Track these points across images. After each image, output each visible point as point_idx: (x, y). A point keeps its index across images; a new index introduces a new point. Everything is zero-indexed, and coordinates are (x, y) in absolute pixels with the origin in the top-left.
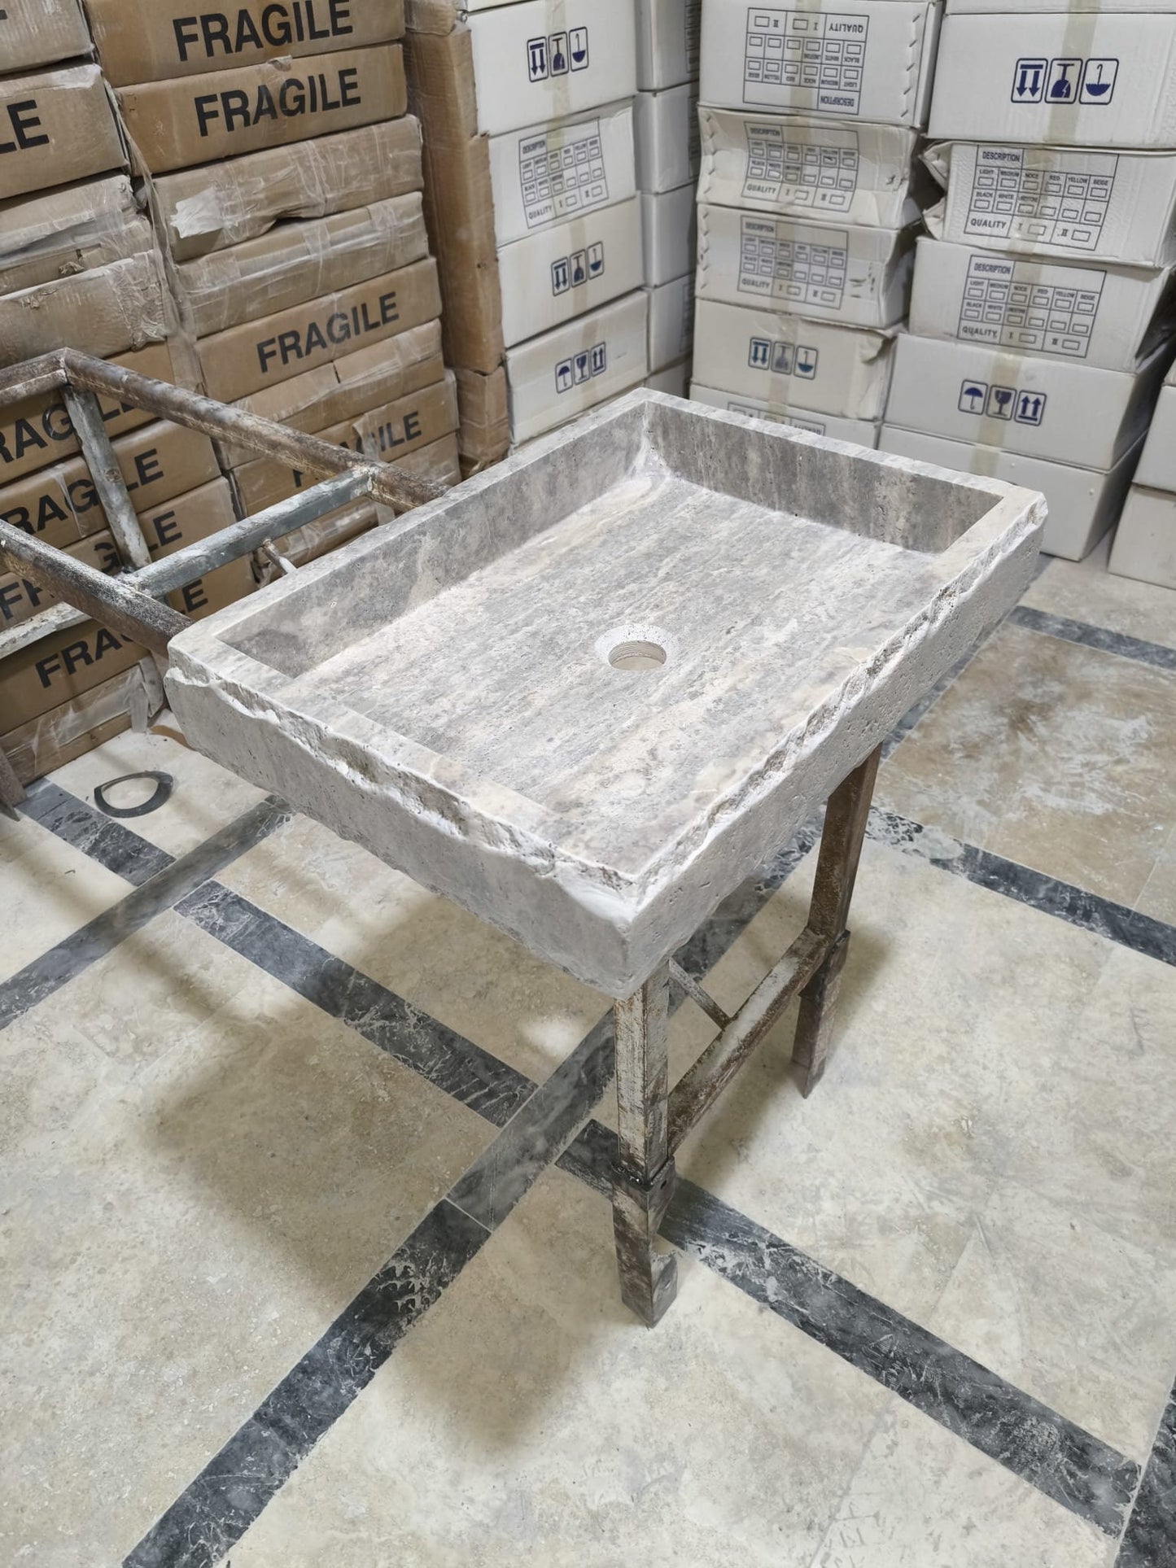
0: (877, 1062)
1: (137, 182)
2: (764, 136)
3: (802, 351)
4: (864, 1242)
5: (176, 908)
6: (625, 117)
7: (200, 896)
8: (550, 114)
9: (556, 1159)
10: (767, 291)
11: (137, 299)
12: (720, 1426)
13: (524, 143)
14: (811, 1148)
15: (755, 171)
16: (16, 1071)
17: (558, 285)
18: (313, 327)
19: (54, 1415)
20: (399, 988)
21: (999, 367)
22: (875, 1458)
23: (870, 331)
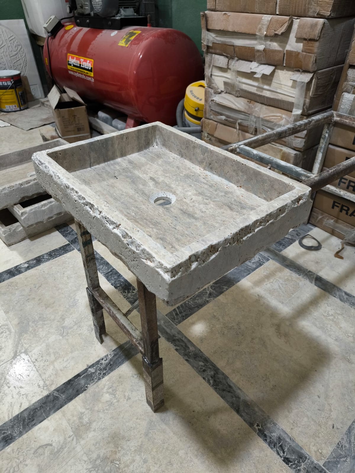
0: (155, 439)
7: (264, 257)
20: (220, 297)
22: (39, 381)
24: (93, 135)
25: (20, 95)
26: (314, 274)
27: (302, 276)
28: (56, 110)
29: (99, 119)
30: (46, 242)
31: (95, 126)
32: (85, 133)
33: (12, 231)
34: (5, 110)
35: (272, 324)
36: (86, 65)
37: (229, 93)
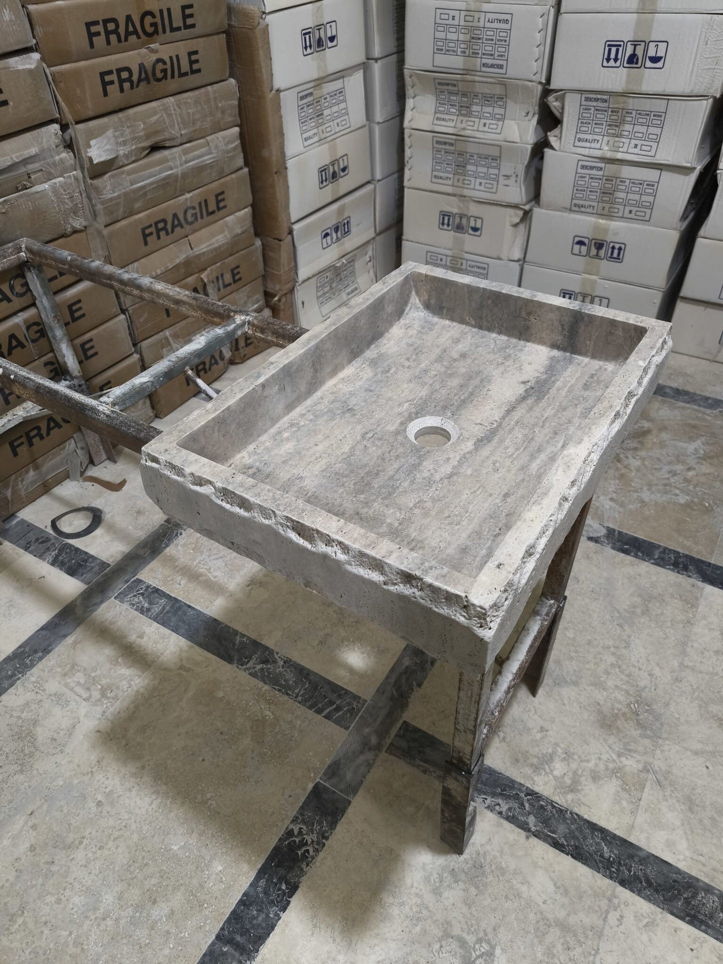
0: (574, 670)
1: (64, 127)
2: (446, 87)
3: (472, 219)
4: (584, 788)
5: (115, 598)
6: (359, 76)
7: (130, 588)
8: (315, 76)
9: (385, 749)
10: (450, 182)
11: (67, 204)
12: (514, 916)
13: (300, 95)
14: (542, 729)
15: (441, 109)
16: (23, 715)
17: (322, 182)
18: (175, 216)
19: (83, 949)
20: (269, 642)
21: (596, 228)
22: (611, 928)
23: (516, 207)
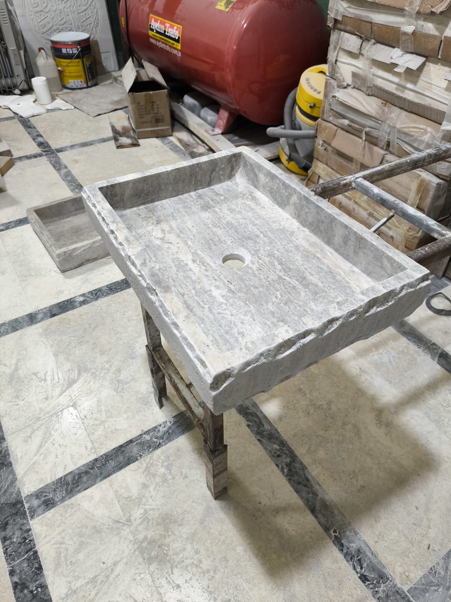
4: (144, 475)
12: (120, 406)
14: (186, 476)
22: (87, 441)
24: (175, 127)
25: (88, 66)
26: (440, 348)
27: (422, 349)
28: (130, 93)
29: (185, 106)
30: (107, 271)
31: (178, 116)
32: (165, 126)
33: (67, 255)
34: (69, 86)
35: (372, 408)
36: (172, 33)
37: (358, 89)
